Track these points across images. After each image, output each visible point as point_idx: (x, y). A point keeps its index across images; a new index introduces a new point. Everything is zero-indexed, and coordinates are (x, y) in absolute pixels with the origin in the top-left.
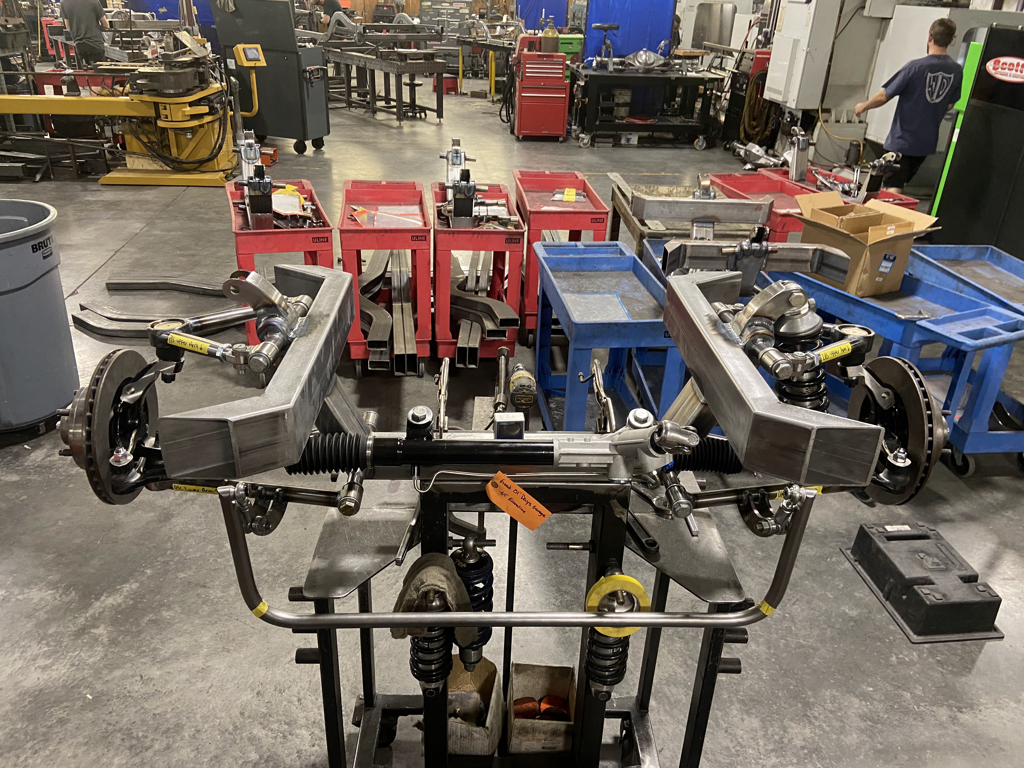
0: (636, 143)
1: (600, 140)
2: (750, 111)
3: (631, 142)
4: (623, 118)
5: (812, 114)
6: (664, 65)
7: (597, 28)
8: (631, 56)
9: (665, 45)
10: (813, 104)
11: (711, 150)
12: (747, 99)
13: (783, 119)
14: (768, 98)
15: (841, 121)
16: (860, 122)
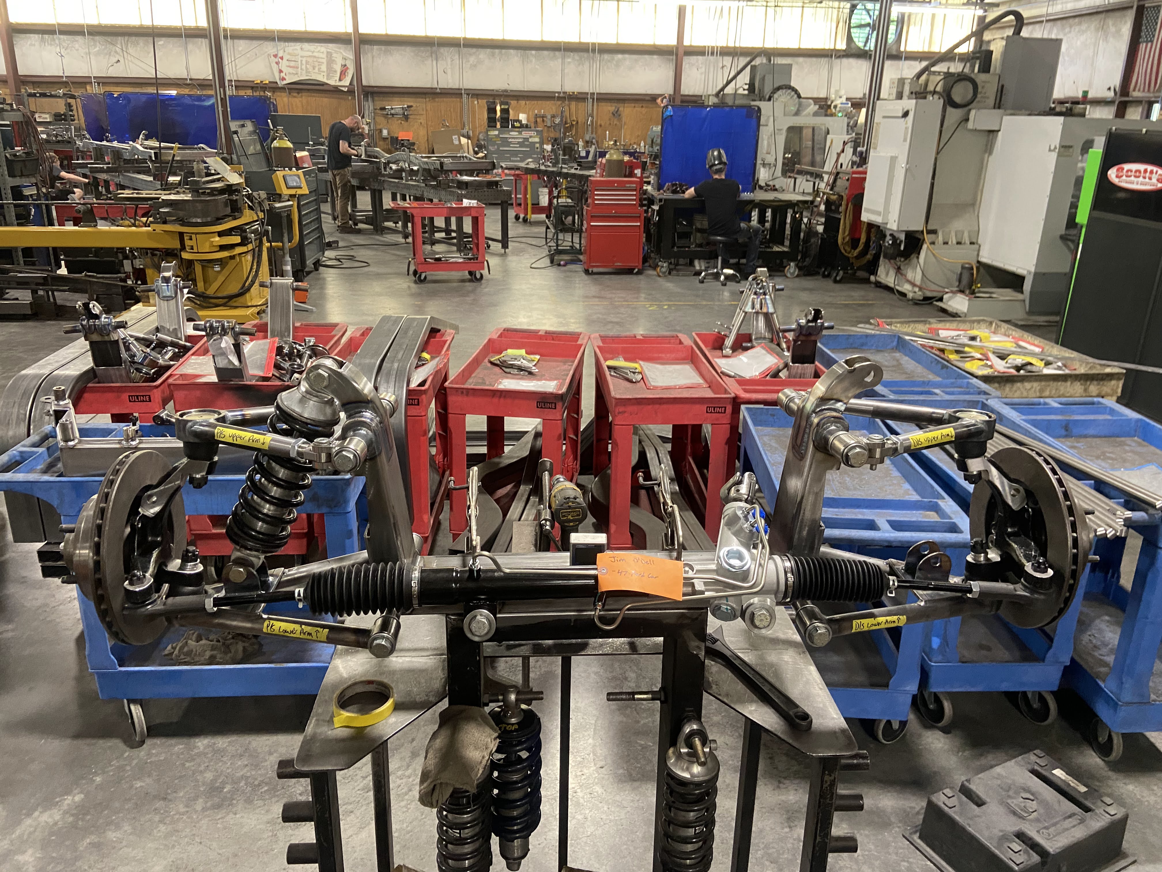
1: (679, 268)
4: (702, 245)
5: (917, 235)
10: (917, 225)
11: (805, 278)
13: (884, 242)
14: (866, 220)
15: (950, 243)
16: (972, 243)
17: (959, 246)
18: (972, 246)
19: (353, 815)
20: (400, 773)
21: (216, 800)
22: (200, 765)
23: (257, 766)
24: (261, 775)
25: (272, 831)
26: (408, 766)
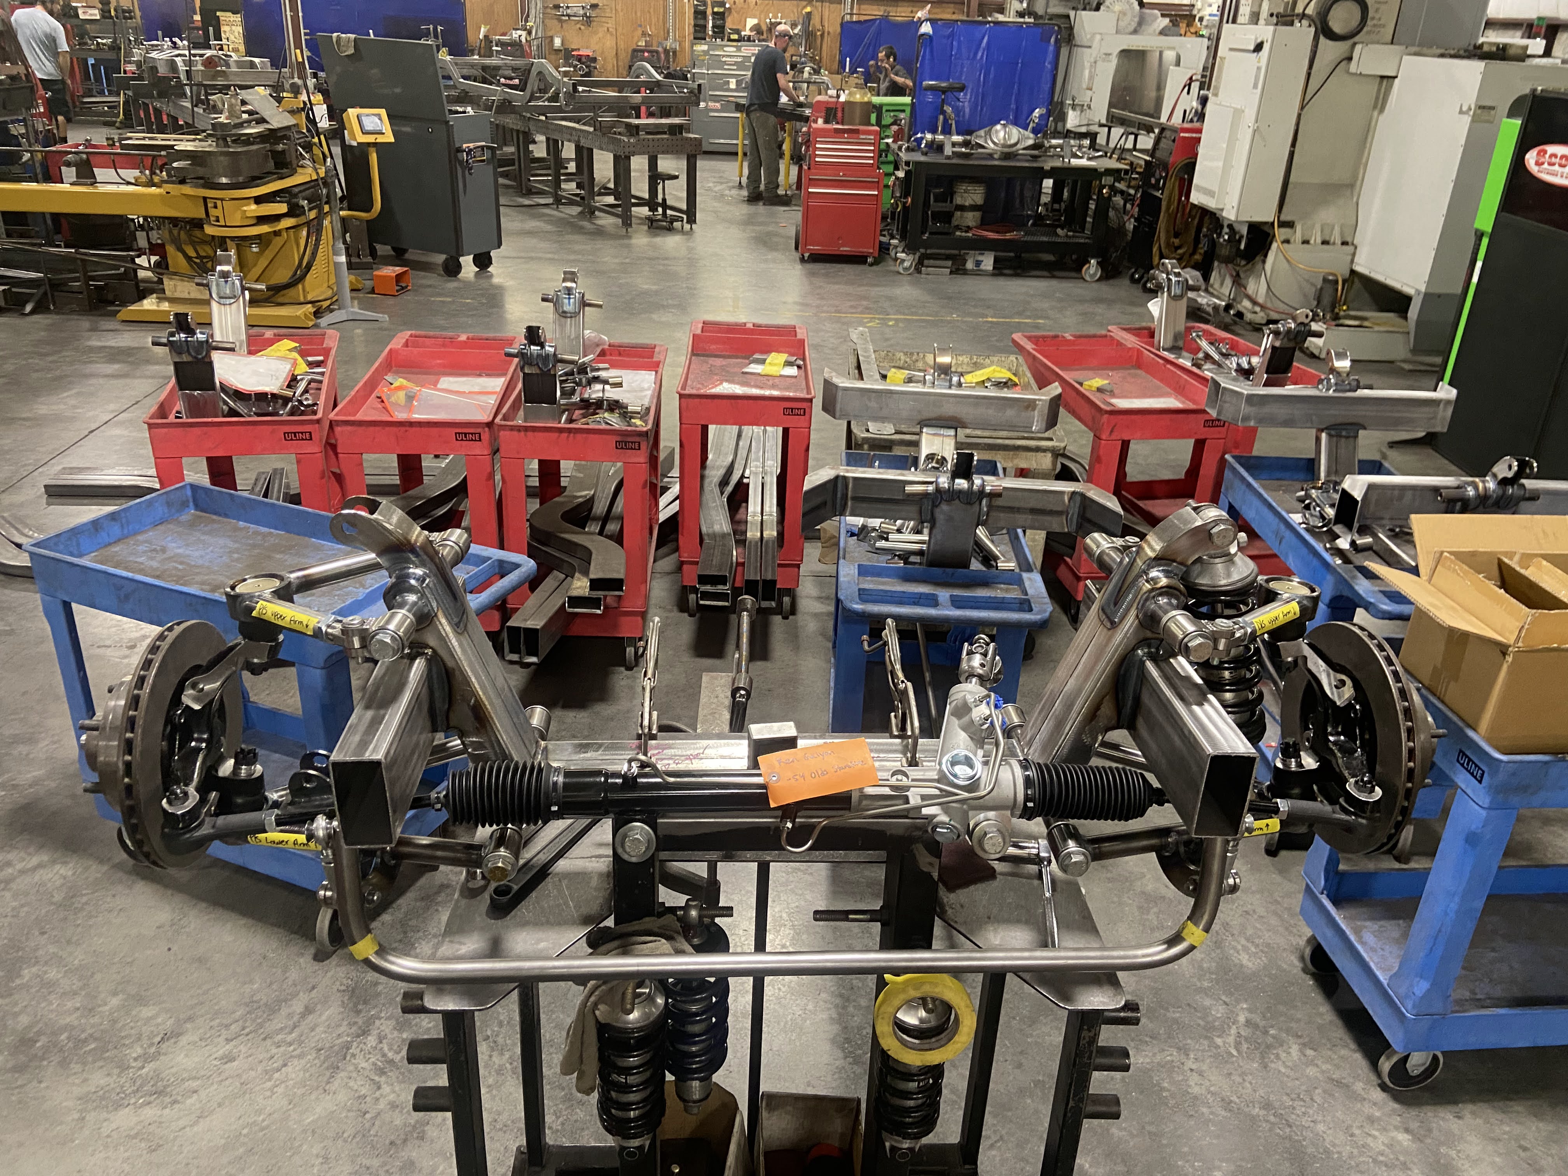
0: (990, 268)
1: (932, 262)
2: (1168, 221)
3: (982, 267)
4: (968, 229)
5: (1266, 228)
6: (1034, 147)
7: (931, 88)
8: (982, 133)
9: (1041, 116)
10: (1266, 214)
11: (1111, 281)
12: (1164, 204)
13: (1220, 235)
14: (1196, 203)
15: (1312, 242)
16: (1344, 243)
17: (1325, 247)
18: (1345, 247)
19: (195, 1096)
20: (280, 1037)
21: (22, 1058)
22: (16, 1004)
23: (90, 1011)
24: (93, 1026)
25: (81, 1111)
26: (295, 1027)
